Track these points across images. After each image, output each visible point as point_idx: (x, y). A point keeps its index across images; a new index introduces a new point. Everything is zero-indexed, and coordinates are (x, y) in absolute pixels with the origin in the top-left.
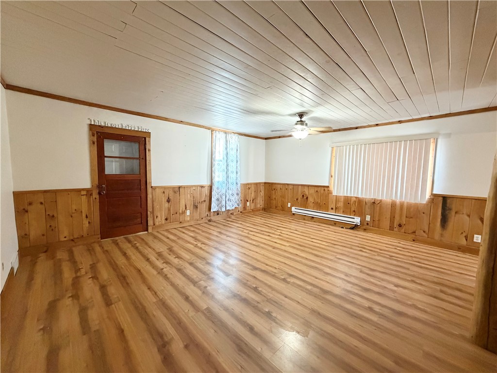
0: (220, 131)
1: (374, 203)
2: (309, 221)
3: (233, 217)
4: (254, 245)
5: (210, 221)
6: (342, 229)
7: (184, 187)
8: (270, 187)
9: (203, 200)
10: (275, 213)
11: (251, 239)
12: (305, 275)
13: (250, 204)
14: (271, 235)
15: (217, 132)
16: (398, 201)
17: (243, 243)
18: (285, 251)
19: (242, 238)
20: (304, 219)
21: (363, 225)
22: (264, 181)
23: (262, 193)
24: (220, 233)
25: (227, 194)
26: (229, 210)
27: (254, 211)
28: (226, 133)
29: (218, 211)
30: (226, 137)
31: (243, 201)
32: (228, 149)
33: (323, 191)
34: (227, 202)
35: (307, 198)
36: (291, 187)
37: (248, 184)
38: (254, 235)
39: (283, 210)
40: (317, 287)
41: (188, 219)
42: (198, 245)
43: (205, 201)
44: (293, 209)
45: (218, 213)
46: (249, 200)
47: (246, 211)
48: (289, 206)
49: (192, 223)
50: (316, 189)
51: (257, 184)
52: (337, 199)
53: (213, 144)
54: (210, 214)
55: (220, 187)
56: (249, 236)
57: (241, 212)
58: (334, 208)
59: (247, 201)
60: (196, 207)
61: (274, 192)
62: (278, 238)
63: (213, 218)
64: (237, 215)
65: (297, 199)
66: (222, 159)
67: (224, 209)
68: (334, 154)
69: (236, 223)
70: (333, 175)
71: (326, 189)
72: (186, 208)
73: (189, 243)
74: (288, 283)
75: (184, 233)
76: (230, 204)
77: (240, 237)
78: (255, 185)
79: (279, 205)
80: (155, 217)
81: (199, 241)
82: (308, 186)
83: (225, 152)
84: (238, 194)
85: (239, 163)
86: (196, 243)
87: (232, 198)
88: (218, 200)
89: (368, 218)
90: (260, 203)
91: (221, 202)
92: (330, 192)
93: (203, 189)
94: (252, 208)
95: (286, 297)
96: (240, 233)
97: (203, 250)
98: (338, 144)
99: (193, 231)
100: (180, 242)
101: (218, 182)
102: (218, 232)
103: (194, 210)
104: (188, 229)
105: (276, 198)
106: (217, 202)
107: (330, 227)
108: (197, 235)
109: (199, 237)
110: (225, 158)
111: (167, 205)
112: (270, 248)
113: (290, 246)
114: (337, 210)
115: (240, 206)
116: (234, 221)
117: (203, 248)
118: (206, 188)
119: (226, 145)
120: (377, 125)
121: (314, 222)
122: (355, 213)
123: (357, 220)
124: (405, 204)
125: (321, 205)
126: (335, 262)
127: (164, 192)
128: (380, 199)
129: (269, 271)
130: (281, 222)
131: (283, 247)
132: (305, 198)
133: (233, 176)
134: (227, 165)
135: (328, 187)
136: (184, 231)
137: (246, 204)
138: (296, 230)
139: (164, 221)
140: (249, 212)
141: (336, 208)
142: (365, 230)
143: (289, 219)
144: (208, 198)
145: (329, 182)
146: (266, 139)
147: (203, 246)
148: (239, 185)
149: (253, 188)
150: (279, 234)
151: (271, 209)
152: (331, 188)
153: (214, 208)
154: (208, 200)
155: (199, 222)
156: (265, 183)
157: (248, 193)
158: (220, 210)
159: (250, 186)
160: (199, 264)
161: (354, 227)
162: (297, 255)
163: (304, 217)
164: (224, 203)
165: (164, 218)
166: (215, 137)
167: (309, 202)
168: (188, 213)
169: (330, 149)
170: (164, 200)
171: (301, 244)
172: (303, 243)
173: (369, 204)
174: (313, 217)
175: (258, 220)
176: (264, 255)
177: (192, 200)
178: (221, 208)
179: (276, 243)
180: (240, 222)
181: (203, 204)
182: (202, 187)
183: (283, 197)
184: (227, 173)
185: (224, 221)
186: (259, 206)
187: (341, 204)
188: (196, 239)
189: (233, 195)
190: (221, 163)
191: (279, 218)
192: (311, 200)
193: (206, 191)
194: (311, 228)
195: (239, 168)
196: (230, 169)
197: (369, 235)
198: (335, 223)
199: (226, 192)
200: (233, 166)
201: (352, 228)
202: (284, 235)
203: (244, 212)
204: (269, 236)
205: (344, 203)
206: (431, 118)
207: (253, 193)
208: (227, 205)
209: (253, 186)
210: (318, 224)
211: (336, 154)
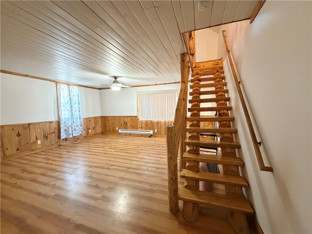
0: (63, 83)
1: (158, 123)
2: (128, 136)
3: (79, 141)
4: (92, 155)
5: (59, 146)
6: (145, 138)
7: (34, 124)
8: (104, 119)
9: (52, 131)
10: (109, 135)
11: (91, 152)
12: (120, 163)
13: (92, 131)
14: (104, 147)
15: (61, 84)
16: (167, 121)
17: (85, 155)
18: (111, 154)
19: (84, 152)
20: (126, 136)
21: (154, 134)
22: (100, 115)
23: (100, 123)
24: (68, 152)
25: (72, 126)
26: (75, 136)
27: (95, 135)
28: (68, 85)
29: (66, 138)
30: (69, 88)
31: (86, 129)
32: (71, 96)
33: (134, 118)
34: (73, 131)
35: (127, 123)
36: (117, 118)
37: (89, 118)
38: (93, 149)
39: (114, 132)
40: (125, 167)
41: (40, 147)
42: (49, 162)
43: (54, 132)
44: (120, 131)
45: (66, 139)
46: (90, 129)
47: (89, 136)
48: (117, 129)
49: (44, 149)
50: (131, 118)
51: (95, 118)
52: (142, 122)
53: (58, 92)
54: (60, 141)
55: (67, 121)
56: (89, 150)
57: (85, 137)
58: (141, 127)
59: (89, 129)
60: (46, 137)
61: (107, 122)
62: (108, 148)
63: (62, 143)
64: (82, 139)
65: (121, 125)
66: (66, 102)
67: (71, 136)
68: (138, 99)
69: (82, 144)
70: (139, 110)
71: (136, 117)
72: (37, 139)
73: (41, 162)
74: (110, 169)
75: (36, 157)
76: (76, 132)
77: (83, 152)
78: (94, 118)
79: (111, 129)
80: (5, 150)
81: (50, 160)
82: (127, 117)
83: (69, 98)
84: (81, 125)
85: (80, 104)
86: (47, 162)
87: (77, 128)
88: (65, 130)
89: (156, 131)
90: (99, 129)
91: (68, 131)
92: (138, 119)
93: (51, 124)
94: (93, 133)
95: (107, 176)
96: (84, 149)
97: (53, 164)
98: (140, 94)
99: (45, 154)
100: (32, 163)
101: (65, 118)
102: (67, 152)
103: (45, 140)
104: (40, 154)
105: (109, 125)
106: (65, 132)
107: (139, 137)
108: (48, 156)
109: (50, 157)
110: (69, 102)
111: (17, 138)
112: (102, 154)
113: (115, 151)
114: (142, 128)
115: (84, 132)
116: (80, 143)
117: (53, 163)
118: (54, 123)
119: (69, 92)
120: (156, 84)
121: (131, 136)
122: (150, 129)
123: (151, 132)
124: (170, 122)
125: (134, 127)
126: (137, 154)
127: (13, 129)
128: (160, 120)
129: (99, 166)
130: (112, 139)
131: (110, 153)
132: (126, 123)
133: (76, 114)
134: (71, 107)
135: (137, 116)
136: (36, 155)
137: (89, 131)
138: (120, 142)
139: (15, 151)
140: (91, 136)
141: (142, 127)
142: (155, 136)
143: (117, 137)
144: (57, 130)
145: (137, 113)
146: (100, 89)
147: (53, 162)
148: (82, 119)
149: (93, 120)
150: (109, 146)
151: (106, 132)
152: (139, 117)
153: (63, 136)
154: (57, 132)
155: (50, 148)
156: (101, 117)
157: (90, 123)
158: (68, 137)
159: (90, 120)
160: (50, 173)
161: (151, 136)
162: (118, 155)
163: (126, 135)
164: (71, 132)
165: (15, 149)
166: (59, 88)
167: (128, 126)
168: (39, 142)
169: (136, 96)
170: (14, 134)
171: (122, 149)
172: (123, 148)
173: (156, 124)
174: (131, 134)
175: (97, 140)
176: (98, 159)
177: (42, 132)
178: (68, 136)
179: (106, 151)
180: (84, 143)
181: (52, 135)
182: (51, 122)
183: (113, 124)
184: (71, 112)
185: (72, 144)
186: (98, 131)
187: (144, 125)
188: (47, 159)
189: (77, 126)
190: (66, 105)
191: (111, 137)
192: (129, 124)
193: (55, 125)
194: (129, 140)
195: (81, 108)
196: (74, 109)
197: (157, 139)
198: (142, 135)
199: (72, 124)
200: (76, 107)
201: (150, 137)
202: (112, 146)
203: (87, 137)
204: (103, 148)
205: (145, 124)
206: (175, 83)
207: (93, 124)
208: (73, 133)
209: (93, 119)
210: (133, 137)
211: (139, 98)
